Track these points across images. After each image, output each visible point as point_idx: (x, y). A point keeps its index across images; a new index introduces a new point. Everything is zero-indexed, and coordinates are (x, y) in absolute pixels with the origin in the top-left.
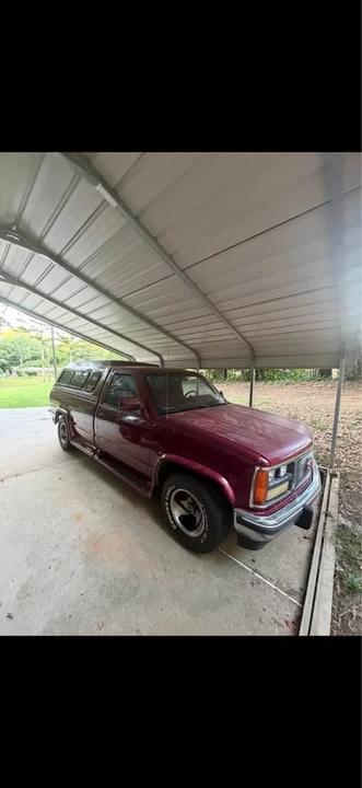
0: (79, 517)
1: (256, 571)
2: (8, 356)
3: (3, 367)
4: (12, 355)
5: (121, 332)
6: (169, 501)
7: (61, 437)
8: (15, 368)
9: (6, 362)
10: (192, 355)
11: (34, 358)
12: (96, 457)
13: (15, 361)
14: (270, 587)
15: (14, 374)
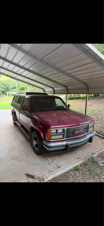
0: (11, 142)
1: (52, 162)
2: (5, 87)
3: (3, 92)
4: (6, 87)
5: (34, 79)
6: (33, 139)
7: (13, 120)
8: (7, 93)
9: (4, 90)
10: (64, 88)
11: (14, 88)
12: (20, 127)
13: (7, 89)
14: (53, 165)
15: (7, 95)
